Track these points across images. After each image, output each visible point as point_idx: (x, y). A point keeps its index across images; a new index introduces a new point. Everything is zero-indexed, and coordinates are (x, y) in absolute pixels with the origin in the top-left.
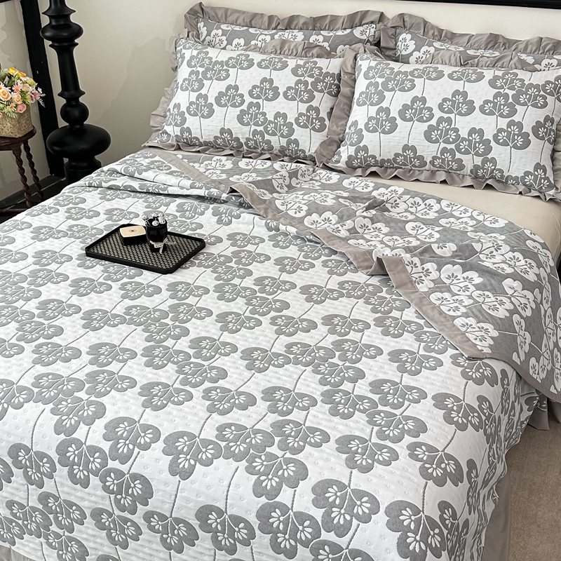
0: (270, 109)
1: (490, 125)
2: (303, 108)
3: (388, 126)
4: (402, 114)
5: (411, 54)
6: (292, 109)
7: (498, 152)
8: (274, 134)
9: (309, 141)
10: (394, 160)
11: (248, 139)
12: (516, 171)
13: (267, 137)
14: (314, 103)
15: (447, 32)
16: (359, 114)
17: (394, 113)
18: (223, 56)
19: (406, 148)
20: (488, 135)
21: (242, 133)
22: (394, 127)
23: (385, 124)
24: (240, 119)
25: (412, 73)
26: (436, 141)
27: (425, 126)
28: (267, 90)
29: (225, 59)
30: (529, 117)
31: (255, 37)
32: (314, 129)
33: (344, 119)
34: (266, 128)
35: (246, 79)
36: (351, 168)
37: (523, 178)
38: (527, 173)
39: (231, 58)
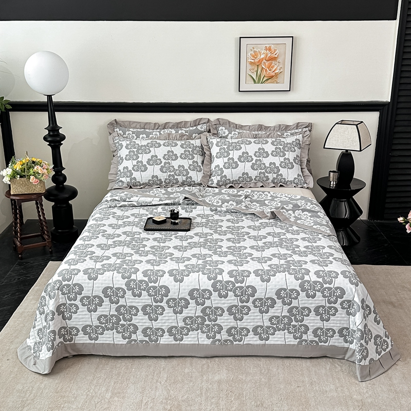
0: (175, 164)
1: (277, 161)
2: (191, 162)
3: (234, 165)
4: (239, 159)
5: (228, 135)
6: (186, 163)
7: (283, 171)
8: (179, 175)
9: (196, 176)
10: (238, 180)
11: (166, 179)
12: (291, 178)
13: (176, 177)
14: (195, 159)
15: (239, 125)
16: (218, 162)
17: (236, 160)
18: (144, 143)
19: (243, 174)
20: (278, 164)
21: (163, 176)
22: (237, 166)
23: (232, 164)
24: (161, 170)
25: (238, 142)
26: (257, 169)
27: (250, 164)
28: (171, 156)
29: (146, 144)
30: (291, 156)
31: (151, 133)
32: (197, 171)
33: (209, 165)
34: (175, 173)
35: (161, 152)
36: (219, 185)
37: (294, 180)
38: (295, 178)
39: (148, 143)
